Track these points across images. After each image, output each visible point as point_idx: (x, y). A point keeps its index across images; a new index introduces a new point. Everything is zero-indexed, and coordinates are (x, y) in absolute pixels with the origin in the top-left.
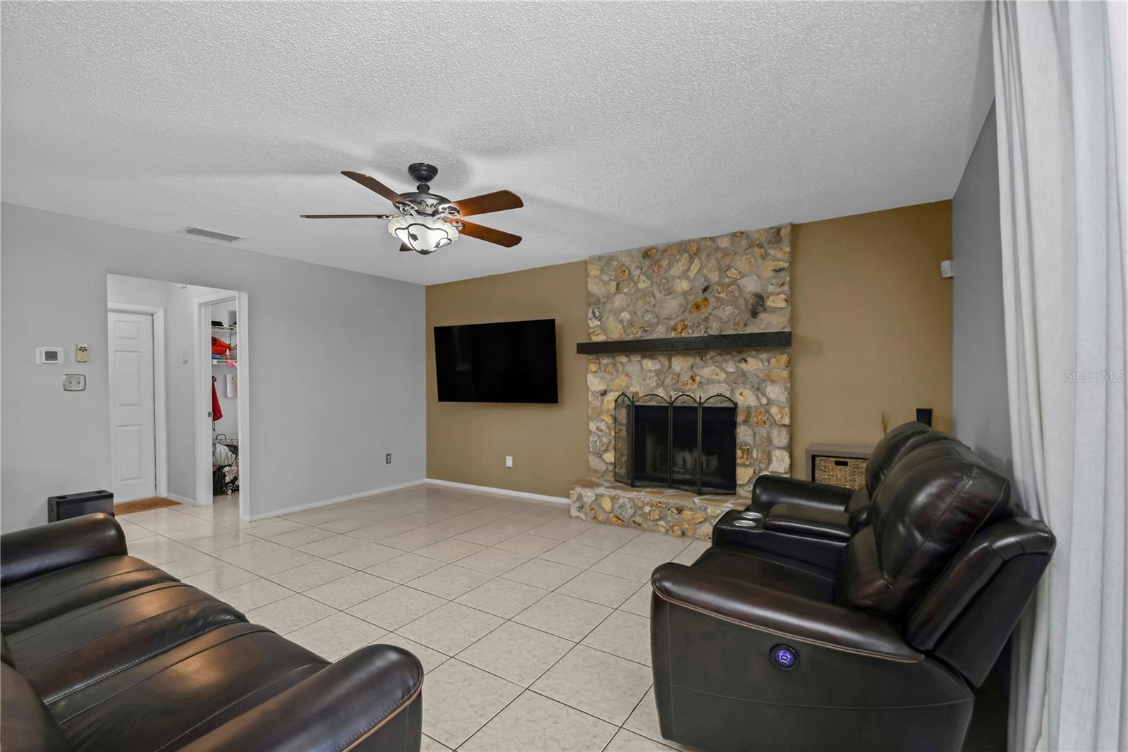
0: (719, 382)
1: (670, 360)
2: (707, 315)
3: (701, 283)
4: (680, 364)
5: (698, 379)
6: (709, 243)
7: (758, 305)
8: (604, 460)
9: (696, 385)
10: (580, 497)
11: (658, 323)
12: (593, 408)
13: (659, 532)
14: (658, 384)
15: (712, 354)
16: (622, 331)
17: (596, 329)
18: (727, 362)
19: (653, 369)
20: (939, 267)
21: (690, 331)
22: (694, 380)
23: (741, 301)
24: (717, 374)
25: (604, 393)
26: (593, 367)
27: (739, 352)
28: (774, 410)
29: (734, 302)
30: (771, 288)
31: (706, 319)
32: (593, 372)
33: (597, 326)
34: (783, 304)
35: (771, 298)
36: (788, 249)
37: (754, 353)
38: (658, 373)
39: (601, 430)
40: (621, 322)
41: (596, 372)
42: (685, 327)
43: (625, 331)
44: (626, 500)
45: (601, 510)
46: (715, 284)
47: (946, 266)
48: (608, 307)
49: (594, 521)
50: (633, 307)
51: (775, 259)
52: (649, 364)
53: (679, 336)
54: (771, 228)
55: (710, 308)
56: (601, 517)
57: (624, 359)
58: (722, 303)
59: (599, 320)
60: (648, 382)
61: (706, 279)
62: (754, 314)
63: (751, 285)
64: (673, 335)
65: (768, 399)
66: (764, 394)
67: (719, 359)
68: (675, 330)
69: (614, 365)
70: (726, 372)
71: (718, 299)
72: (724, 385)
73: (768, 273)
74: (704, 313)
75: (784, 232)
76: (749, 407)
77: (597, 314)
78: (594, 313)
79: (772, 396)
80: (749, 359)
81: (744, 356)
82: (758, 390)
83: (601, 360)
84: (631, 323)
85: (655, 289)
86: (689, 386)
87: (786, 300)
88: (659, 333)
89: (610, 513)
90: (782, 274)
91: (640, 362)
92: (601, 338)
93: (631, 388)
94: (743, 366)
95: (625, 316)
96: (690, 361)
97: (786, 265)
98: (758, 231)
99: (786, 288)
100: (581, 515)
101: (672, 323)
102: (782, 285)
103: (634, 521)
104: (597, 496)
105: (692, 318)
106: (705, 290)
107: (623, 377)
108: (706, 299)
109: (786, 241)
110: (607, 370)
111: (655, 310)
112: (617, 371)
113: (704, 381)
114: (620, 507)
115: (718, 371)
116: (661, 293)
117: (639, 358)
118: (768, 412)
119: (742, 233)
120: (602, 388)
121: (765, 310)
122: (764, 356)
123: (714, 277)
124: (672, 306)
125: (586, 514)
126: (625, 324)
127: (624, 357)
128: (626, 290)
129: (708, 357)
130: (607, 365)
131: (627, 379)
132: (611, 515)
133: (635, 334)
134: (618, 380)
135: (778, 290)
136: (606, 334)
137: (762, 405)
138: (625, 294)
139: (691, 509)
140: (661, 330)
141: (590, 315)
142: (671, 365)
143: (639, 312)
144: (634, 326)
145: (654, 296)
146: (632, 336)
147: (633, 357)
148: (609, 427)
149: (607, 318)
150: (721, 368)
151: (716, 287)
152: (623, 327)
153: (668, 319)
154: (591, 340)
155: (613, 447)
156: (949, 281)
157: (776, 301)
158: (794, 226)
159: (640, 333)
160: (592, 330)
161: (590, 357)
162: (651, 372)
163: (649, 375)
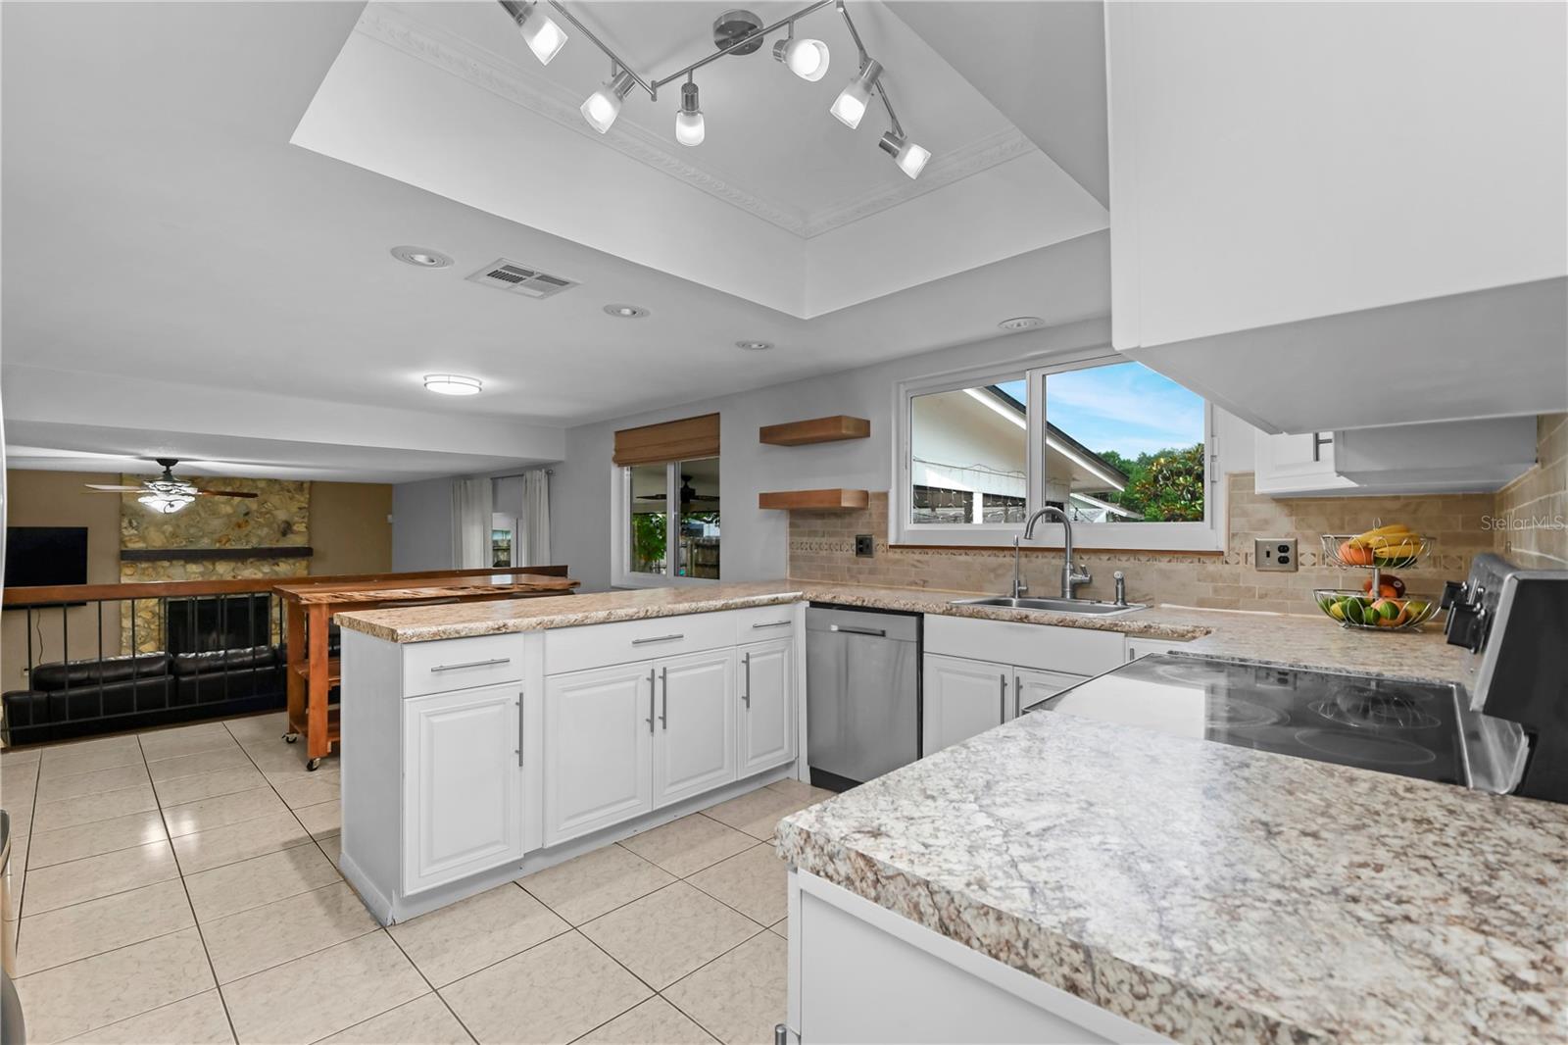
1: (214, 564)
2: (247, 533)
3: (242, 510)
4: (223, 566)
6: (250, 483)
7: (287, 529)
8: (140, 651)
11: (202, 537)
12: (127, 607)
15: (251, 560)
16: (165, 541)
17: (133, 538)
18: (264, 565)
19: (198, 571)
20: (386, 517)
21: (233, 545)
23: (275, 526)
24: (255, 574)
26: (128, 571)
27: (274, 559)
29: (269, 525)
30: (296, 519)
31: (247, 535)
32: (128, 576)
33: (135, 535)
34: (304, 530)
35: (296, 525)
36: (308, 496)
37: (283, 559)
38: (202, 572)
40: (164, 533)
41: (132, 575)
42: (229, 540)
43: (168, 541)
46: (255, 511)
47: (390, 517)
48: (147, 519)
50: (176, 521)
51: (299, 501)
52: (193, 567)
53: (223, 547)
54: (297, 480)
55: (249, 528)
57: (166, 564)
58: (260, 526)
59: (136, 530)
61: (248, 507)
62: (284, 534)
63: (282, 515)
64: (217, 547)
67: (258, 563)
68: (220, 542)
69: (154, 568)
70: (263, 573)
71: (258, 522)
73: (294, 509)
74: (245, 530)
75: (305, 485)
77: (135, 524)
78: (130, 523)
80: (281, 564)
81: (276, 561)
83: (138, 565)
84: (174, 535)
85: (200, 509)
87: (307, 527)
88: (205, 544)
90: (303, 511)
91: (184, 566)
92: (140, 545)
94: (276, 568)
95: (168, 528)
96: (232, 565)
97: (306, 506)
98: (287, 481)
99: (306, 520)
101: (216, 536)
102: (303, 518)
105: (234, 534)
106: (247, 514)
107: (165, 578)
108: (247, 521)
109: (306, 491)
110: (147, 571)
111: (200, 525)
112: (157, 572)
115: (256, 571)
116: (206, 512)
117: (182, 562)
119: (275, 479)
121: (292, 533)
122: (291, 561)
123: (254, 507)
124: (216, 523)
126: (167, 534)
129: (249, 561)
130: (144, 569)
133: (179, 545)
135: (301, 521)
136: (145, 543)
140: (206, 542)
141: (125, 524)
142: (214, 568)
143: (183, 526)
144: (177, 537)
145: (199, 515)
146: (175, 545)
147: (174, 562)
148: (147, 622)
149: (147, 528)
150: (260, 570)
151: (255, 514)
152: (166, 537)
153: (212, 533)
154: (126, 547)
155: (152, 639)
156: (390, 524)
157: (300, 527)
158: (312, 482)
159: (184, 543)
160: (127, 538)
161: (123, 562)
162: (195, 573)
163: (193, 576)
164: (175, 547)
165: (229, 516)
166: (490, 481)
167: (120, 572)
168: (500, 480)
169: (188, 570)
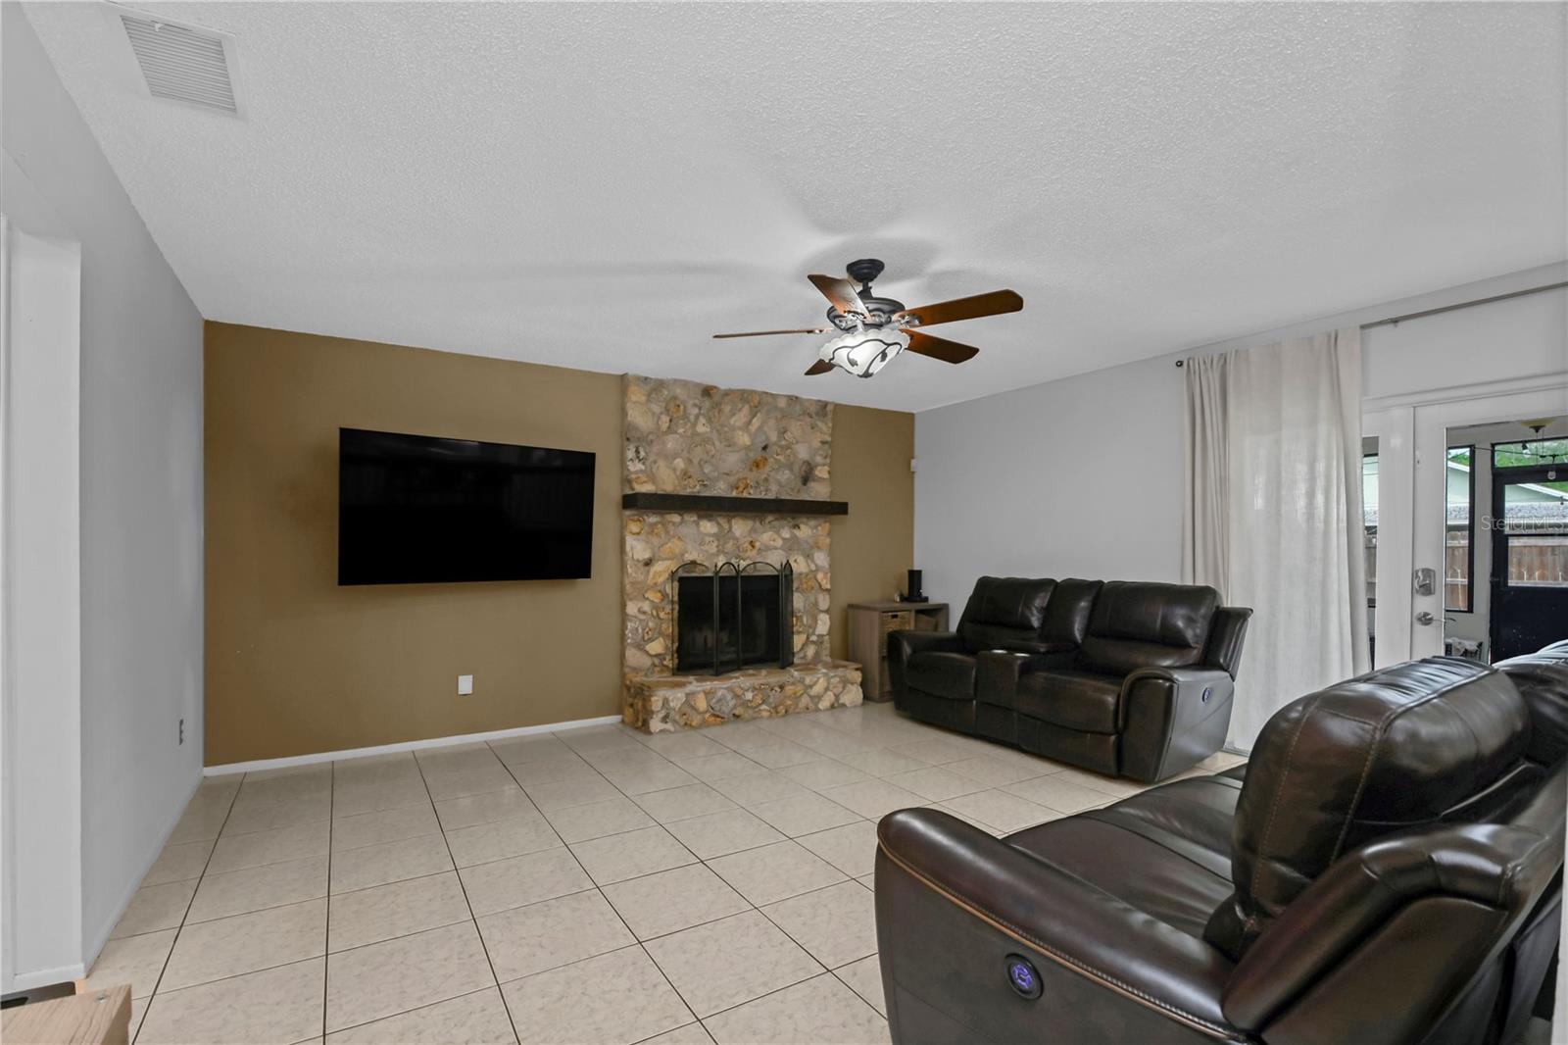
0: (776, 548)
1: (729, 522)
2: (765, 476)
3: (760, 441)
4: (740, 527)
5: (757, 544)
6: (770, 399)
7: (808, 473)
8: (647, 653)
9: (755, 552)
10: (666, 701)
11: (718, 478)
12: (632, 584)
13: (762, 717)
14: (718, 551)
15: (770, 518)
16: (676, 482)
17: (640, 475)
18: (783, 528)
19: (712, 532)
21: (751, 492)
22: (753, 547)
23: (796, 468)
24: (774, 540)
25: (648, 563)
26: (634, 527)
27: (793, 518)
28: (820, 576)
29: (790, 466)
30: (818, 459)
31: (766, 480)
32: (634, 534)
33: (641, 471)
34: (826, 476)
35: (819, 468)
36: (831, 425)
37: (805, 520)
38: (717, 536)
39: (645, 613)
40: (675, 470)
41: (638, 534)
42: (747, 484)
43: (679, 483)
44: (726, 692)
45: (694, 712)
46: (774, 445)
47: (912, 462)
48: (655, 448)
49: (686, 728)
50: (689, 452)
51: (821, 432)
52: (708, 527)
53: (740, 496)
54: (820, 401)
55: (767, 469)
56: (696, 720)
57: (676, 518)
58: (780, 465)
59: (643, 464)
60: (706, 547)
61: (768, 438)
62: (805, 480)
63: (802, 452)
64: (734, 494)
65: (816, 565)
66: (813, 561)
67: (776, 523)
68: (737, 488)
69: (663, 525)
70: (782, 538)
71: (777, 461)
72: (780, 551)
73: (816, 444)
74: (765, 471)
75: (828, 409)
76: (801, 574)
77: (642, 454)
78: (637, 452)
79: (819, 562)
80: (802, 526)
81: (797, 522)
82: (809, 557)
83: (646, 517)
84: (686, 475)
85: (715, 436)
86: (749, 553)
87: (829, 473)
88: (721, 489)
89: (706, 712)
90: (825, 447)
91: (696, 523)
92: (647, 488)
93: (686, 555)
94: (796, 532)
95: (679, 463)
96: (750, 523)
97: (829, 439)
99: (828, 460)
100: (669, 726)
101: (732, 479)
102: (826, 457)
103: (734, 715)
104: (687, 695)
105: (752, 477)
106: (765, 448)
107: (676, 541)
108: (765, 459)
109: (830, 416)
110: (656, 531)
111: (715, 461)
112: (667, 532)
113: (763, 548)
114: (719, 700)
115: (775, 536)
116: (721, 442)
117: (695, 518)
118: (815, 578)
119: (797, 398)
120: (647, 555)
121: (814, 480)
122: (813, 523)
123: (774, 437)
124: (732, 460)
125: (675, 722)
126: (678, 473)
127: (676, 515)
128: (681, 431)
129: (767, 521)
130: (653, 525)
131: (680, 544)
132: (707, 715)
133: (692, 489)
134: (669, 544)
135: (823, 462)
136: (654, 483)
137: (812, 571)
138: (680, 434)
139: (793, 684)
140: (722, 487)
141: (630, 454)
142: (730, 528)
143: (696, 462)
144: (690, 477)
145: (714, 444)
146: (687, 489)
147: (687, 517)
148: (656, 607)
149: (655, 462)
150: (778, 533)
151: (775, 448)
152: (677, 477)
153: (727, 474)
154: (633, 489)
155: (661, 634)
156: (913, 473)
157: (822, 472)
158: (837, 406)
159: (698, 487)
160: (633, 476)
161: (628, 513)
162: (709, 535)
163: (707, 539)
164: (686, 491)
165: (747, 448)
167: (623, 528)
169: (702, 529)
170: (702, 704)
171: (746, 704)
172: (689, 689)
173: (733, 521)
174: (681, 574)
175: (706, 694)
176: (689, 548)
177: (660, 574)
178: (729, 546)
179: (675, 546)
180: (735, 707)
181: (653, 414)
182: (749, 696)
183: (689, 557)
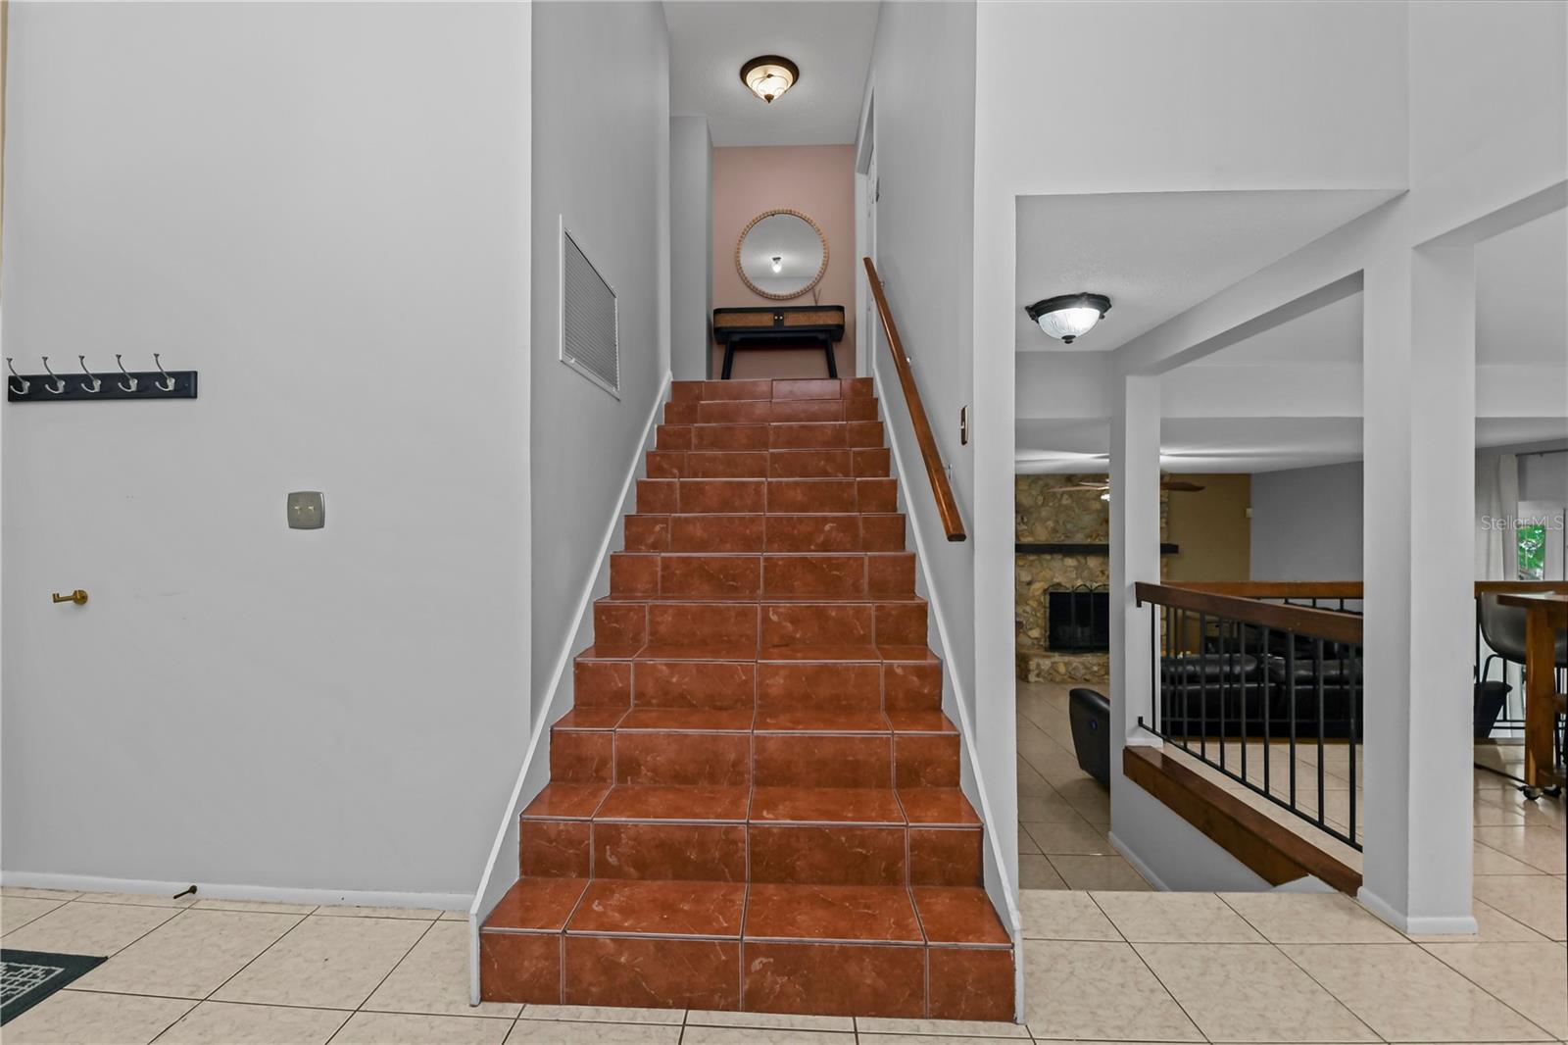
1: (1086, 559)
4: (1093, 562)
8: (1029, 637)
9: (1104, 577)
10: (1038, 665)
11: (1078, 531)
14: (1077, 577)
16: (1048, 535)
17: (1024, 532)
19: (1073, 565)
20: (1245, 511)
21: (1102, 538)
22: (1104, 574)
25: (1030, 584)
26: (1020, 563)
32: (1020, 567)
33: (1024, 530)
34: (1165, 525)
38: (1076, 568)
39: (1027, 613)
40: (1047, 528)
41: (1023, 566)
42: (1098, 535)
43: (1050, 537)
44: (1079, 665)
45: (1057, 673)
48: (1034, 515)
49: (1052, 682)
50: (1056, 517)
52: (1070, 562)
53: (1093, 542)
56: (1058, 678)
57: (1048, 557)
59: (1026, 525)
60: (1068, 574)
64: (1089, 541)
68: (1091, 537)
69: (1040, 562)
77: (1026, 520)
78: (1022, 519)
83: (1028, 557)
84: (1055, 531)
85: (1074, 505)
86: (1100, 578)
88: (1079, 539)
89: (1065, 674)
91: (1062, 560)
92: (1028, 540)
93: (1054, 579)
95: (1050, 524)
96: (1101, 559)
97: (1167, 500)
99: (1166, 515)
100: (1041, 679)
101: (1087, 531)
102: (1164, 512)
104: (1053, 663)
105: (1103, 529)
107: (1047, 570)
110: (1034, 565)
111: (1074, 521)
112: (1042, 566)
114: (1074, 669)
116: (1079, 508)
117: (1060, 556)
120: (1029, 579)
124: (1087, 519)
125: (1044, 678)
126: (1050, 529)
127: (1048, 555)
128: (1051, 504)
130: (1032, 561)
131: (1050, 572)
132: (1066, 677)
134: (1043, 573)
136: (1032, 537)
138: (1050, 506)
140: (1080, 537)
142: (1086, 563)
143: (1061, 522)
144: (1057, 532)
145: (1074, 511)
146: (1056, 539)
147: (1055, 556)
148: (1034, 609)
149: (1034, 524)
152: (1049, 532)
153: (1084, 528)
154: (1020, 541)
155: (1038, 626)
156: (1249, 518)
158: (1173, 476)
159: (1063, 538)
160: (1020, 533)
162: (1070, 567)
163: (1069, 569)
164: (1055, 541)
165: (1098, 511)
166: (1515, 459)
168: (1531, 457)
169: (1066, 563)
170: (1062, 669)
171: (1093, 673)
172: (1053, 660)
173: (1088, 559)
174: (1051, 590)
175: (1066, 664)
176: (1057, 575)
177: (1038, 590)
178: (1085, 573)
179: (1047, 573)
180: (1085, 674)
181: (1033, 496)
182: (1096, 668)
183: (1056, 580)
